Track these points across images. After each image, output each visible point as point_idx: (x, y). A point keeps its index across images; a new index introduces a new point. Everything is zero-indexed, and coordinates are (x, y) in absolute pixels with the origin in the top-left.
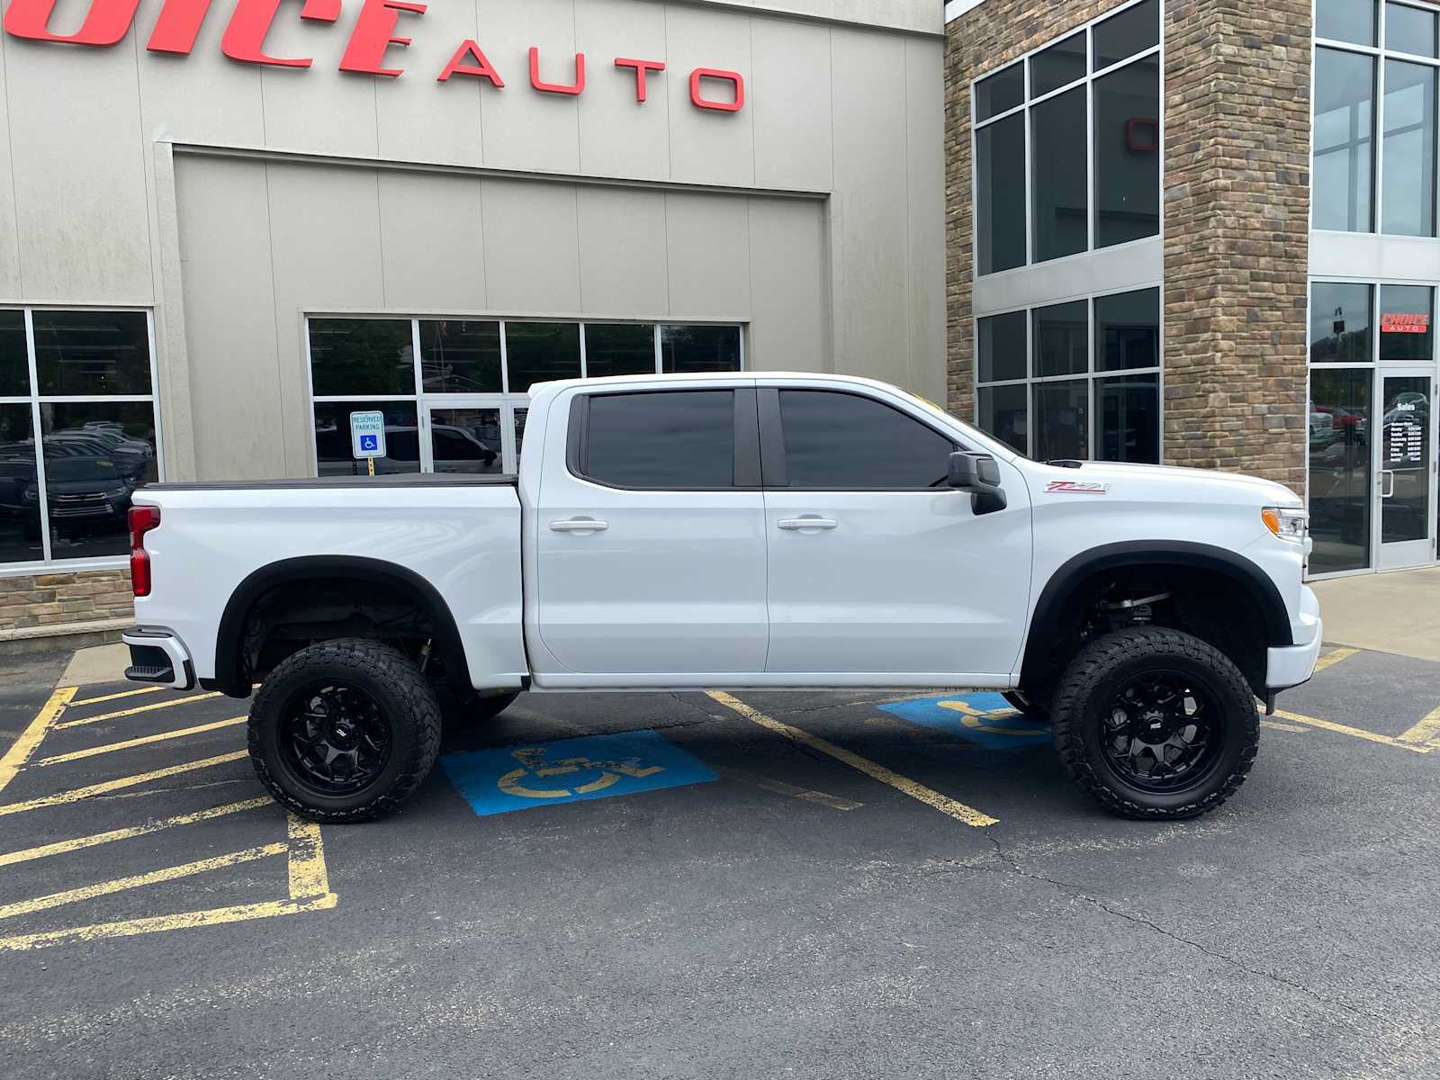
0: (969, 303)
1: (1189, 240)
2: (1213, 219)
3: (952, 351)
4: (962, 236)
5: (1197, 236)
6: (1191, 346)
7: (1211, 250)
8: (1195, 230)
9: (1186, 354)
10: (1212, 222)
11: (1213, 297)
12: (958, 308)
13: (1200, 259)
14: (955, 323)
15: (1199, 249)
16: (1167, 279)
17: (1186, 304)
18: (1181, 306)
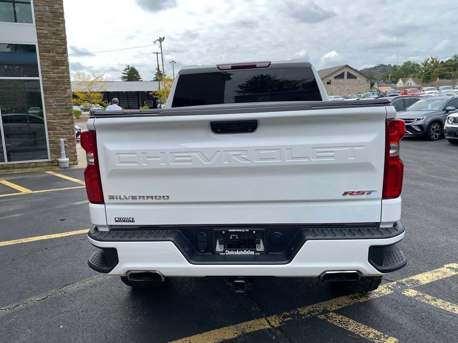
1: (51, 29)
5: (55, 29)
6: (56, 71)
8: (53, 26)
9: (53, 73)
11: (65, 54)
13: (57, 38)
15: (56, 34)
16: (39, 43)
17: (51, 54)
18: (49, 55)
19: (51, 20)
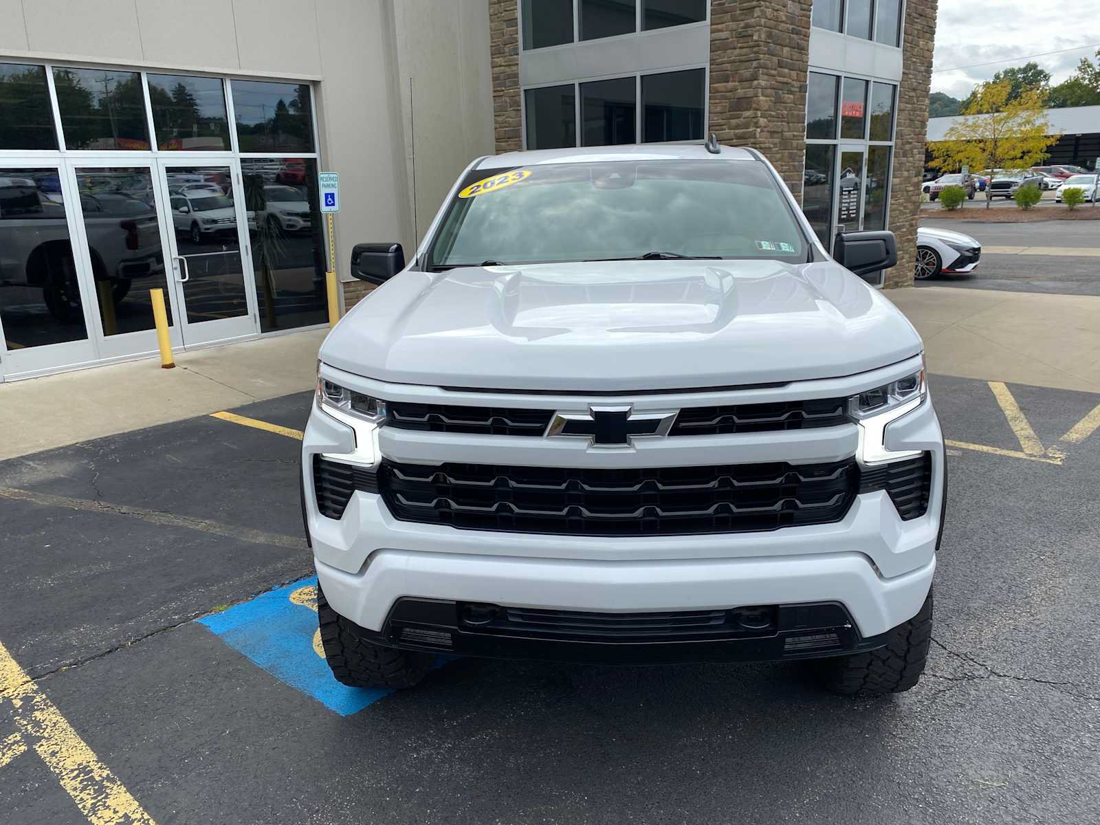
0: (516, 75)
1: (735, 27)
2: (757, 9)
3: (500, 119)
4: (506, 11)
5: (742, 24)
6: (734, 122)
7: (755, 38)
8: (740, 18)
9: (729, 129)
10: (757, 12)
11: (755, 79)
12: (504, 80)
13: (745, 45)
14: (502, 93)
15: (744, 36)
16: (712, 62)
17: (730, 85)
18: (725, 86)
19: (740, 4)
